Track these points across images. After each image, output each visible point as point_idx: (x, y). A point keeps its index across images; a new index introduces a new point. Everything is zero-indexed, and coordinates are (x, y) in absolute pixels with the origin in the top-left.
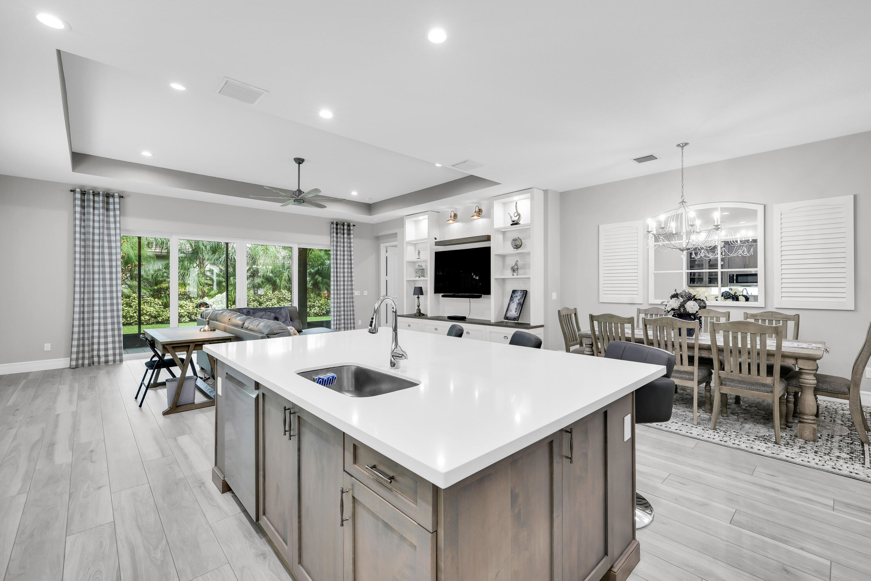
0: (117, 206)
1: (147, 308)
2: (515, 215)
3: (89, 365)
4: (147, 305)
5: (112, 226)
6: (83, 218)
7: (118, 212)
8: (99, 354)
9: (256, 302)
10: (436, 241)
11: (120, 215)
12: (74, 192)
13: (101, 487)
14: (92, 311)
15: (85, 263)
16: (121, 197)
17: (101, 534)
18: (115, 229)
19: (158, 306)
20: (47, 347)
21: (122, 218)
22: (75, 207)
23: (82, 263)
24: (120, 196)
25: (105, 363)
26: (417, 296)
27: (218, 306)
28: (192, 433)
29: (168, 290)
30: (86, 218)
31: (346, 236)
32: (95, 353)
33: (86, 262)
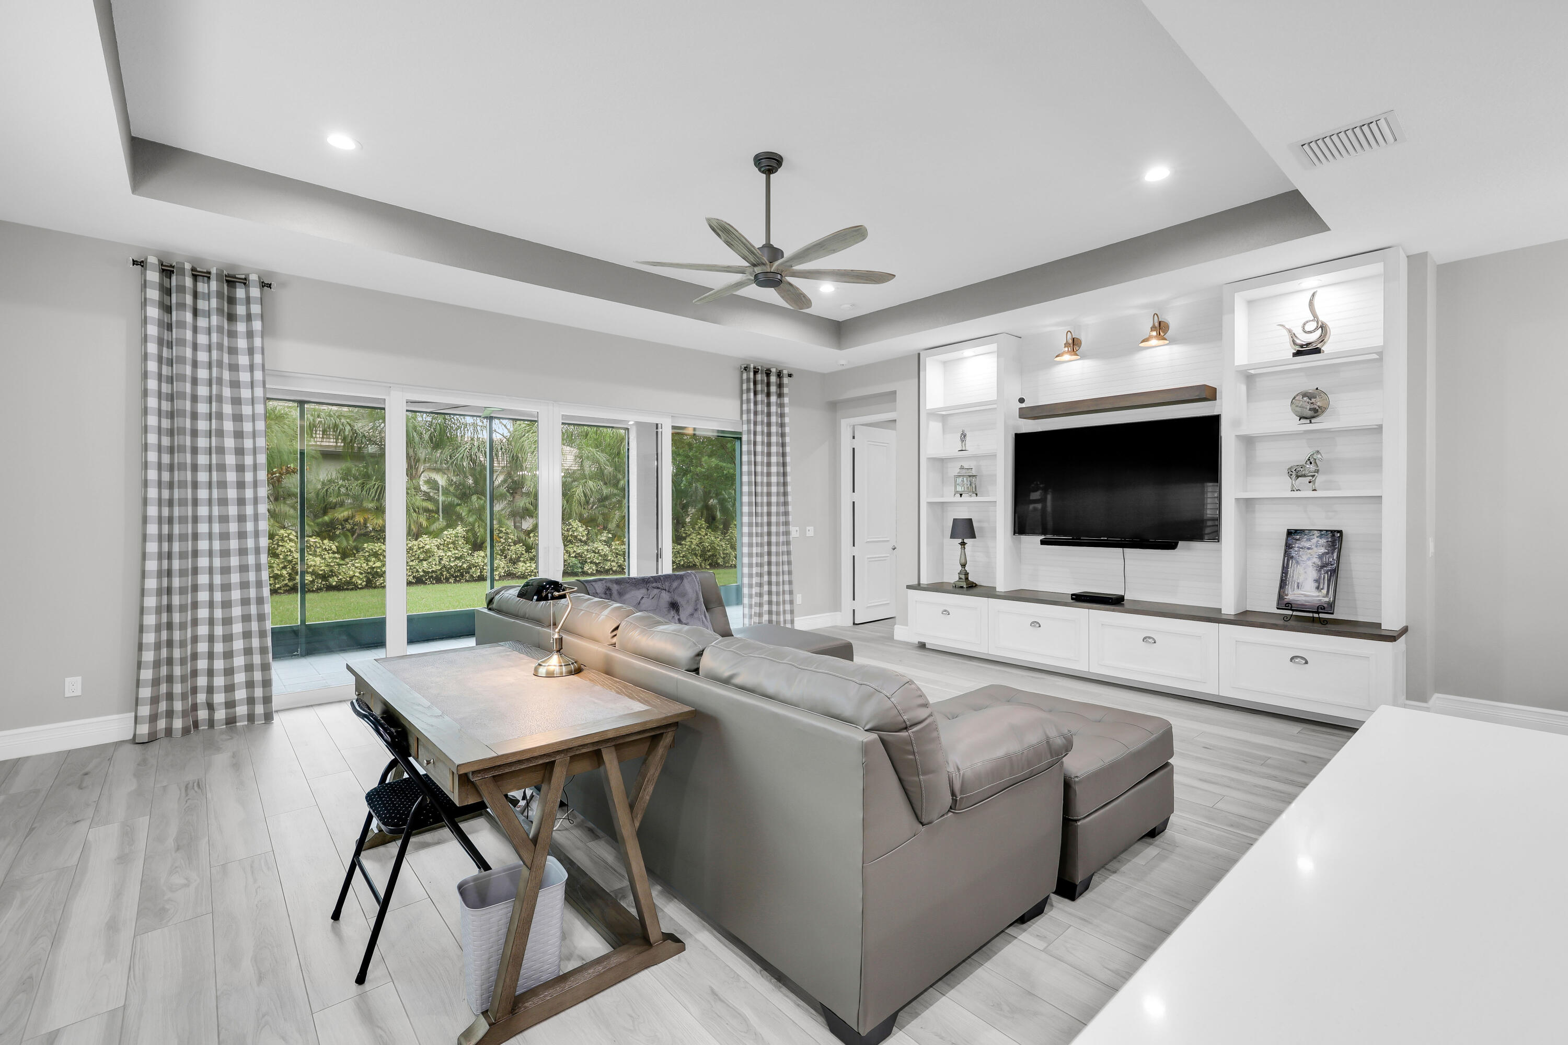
0: (256, 309)
1: (308, 560)
2: (1308, 328)
3: (186, 731)
4: (308, 552)
5: (243, 360)
6: (168, 336)
7: (257, 325)
8: (211, 702)
9: (521, 544)
10: (1023, 405)
11: (263, 335)
12: (142, 266)
14: (192, 586)
15: (172, 459)
16: (265, 285)
18: (252, 368)
19: (331, 555)
20: (73, 686)
21: (267, 340)
22: (145, 305)
23: (166, 459)
24: (262, 282)
25: (227, 724)
26: (960, 541)
27: (448, 554)
29: (348, 522)
30: (174, 336)
31: (773, 399)
32: (201, 698)
33: (176, 455)
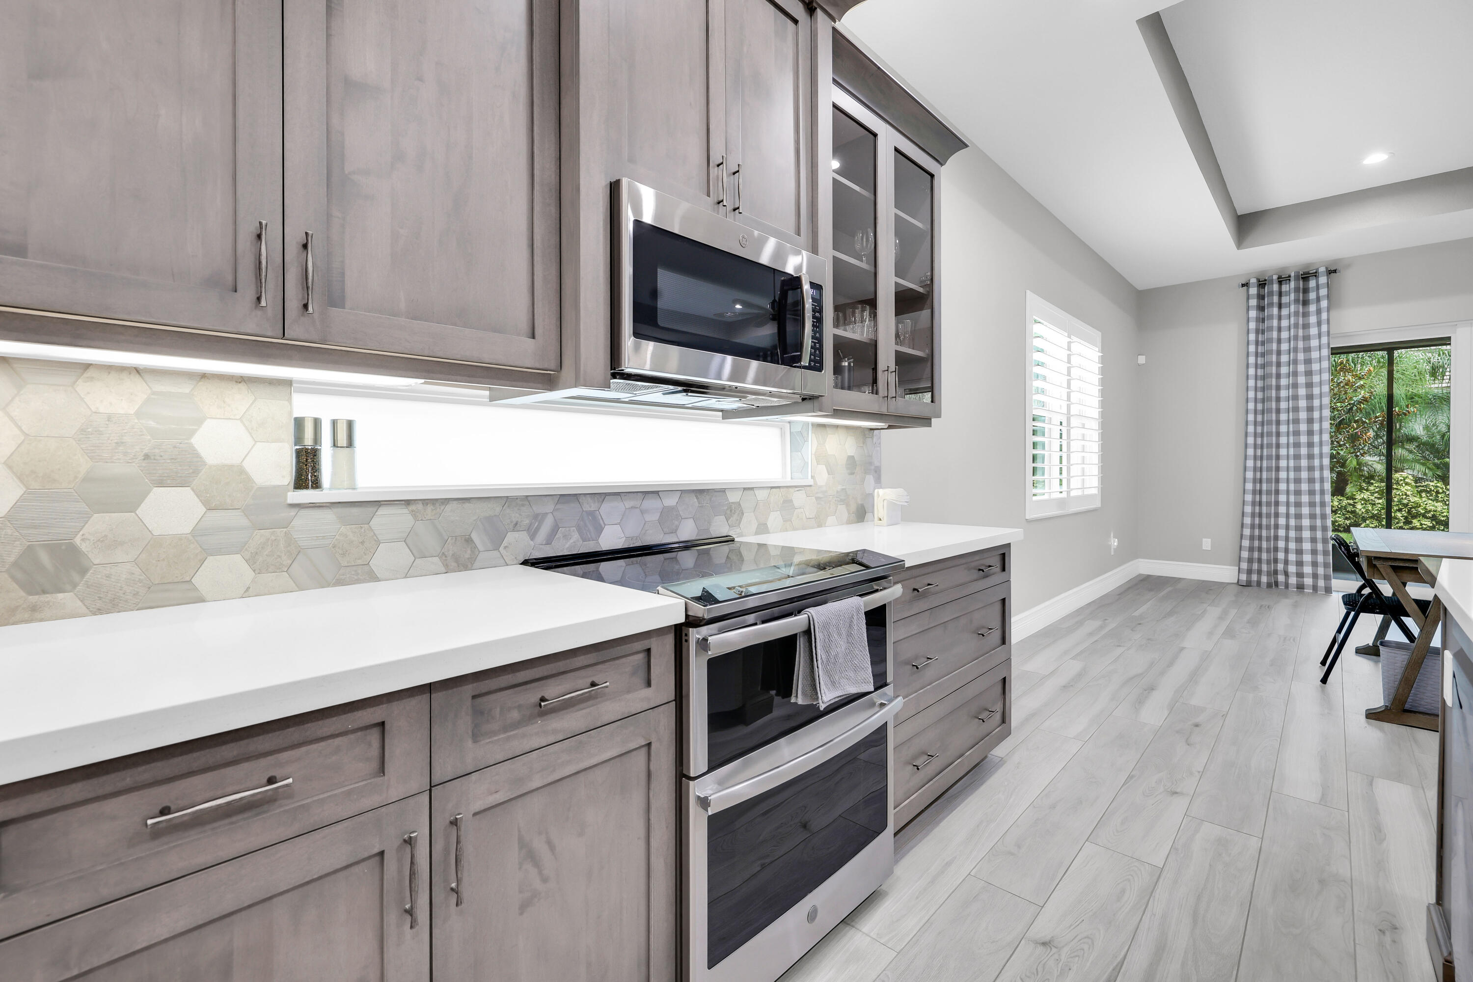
0: (1323, 292)
1: (1426, 504)
3: (1269, 585)
4: (1427, 496)
5: (1314, 331)
6: (1261, 328)
7: (1324, 304)
8: (1286, 570)
11: (1328, 310)
12: (1247, 286)
13: (1176, 793)
14: (1275, 490)
15: (1263, 406)
16: (1332, 272)
17: (1132, 876)
18: (1320, 335)
20: (1207, 544)
21: (1333, 313)
22: (1249, 310)
23: (1259, 418)
24: (1329, 271)
25: (1298, 588)
28: (1423, 788)
30: (1266, 326)
32: (1280, 567)
33: (1266, 403)
